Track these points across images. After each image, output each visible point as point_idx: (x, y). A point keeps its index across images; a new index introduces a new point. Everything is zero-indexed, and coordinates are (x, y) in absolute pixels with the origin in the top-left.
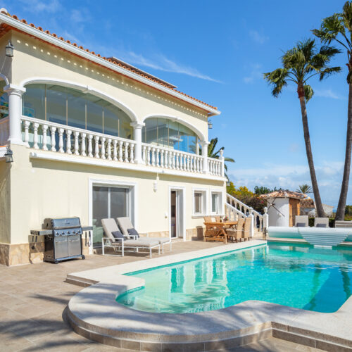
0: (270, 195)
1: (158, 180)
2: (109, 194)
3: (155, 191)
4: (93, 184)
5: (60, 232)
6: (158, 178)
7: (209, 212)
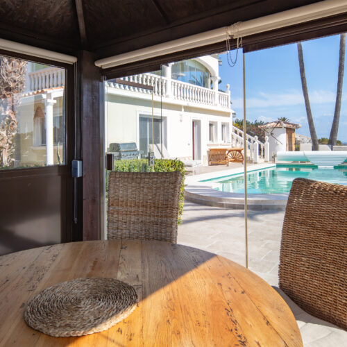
0: (268, 125)
1: (183, 112)
2: (148, 124)
3: (181, 121)
4: (140, 115)
5: (125, 154)
6: (183, 110)
7: (219, 141)
